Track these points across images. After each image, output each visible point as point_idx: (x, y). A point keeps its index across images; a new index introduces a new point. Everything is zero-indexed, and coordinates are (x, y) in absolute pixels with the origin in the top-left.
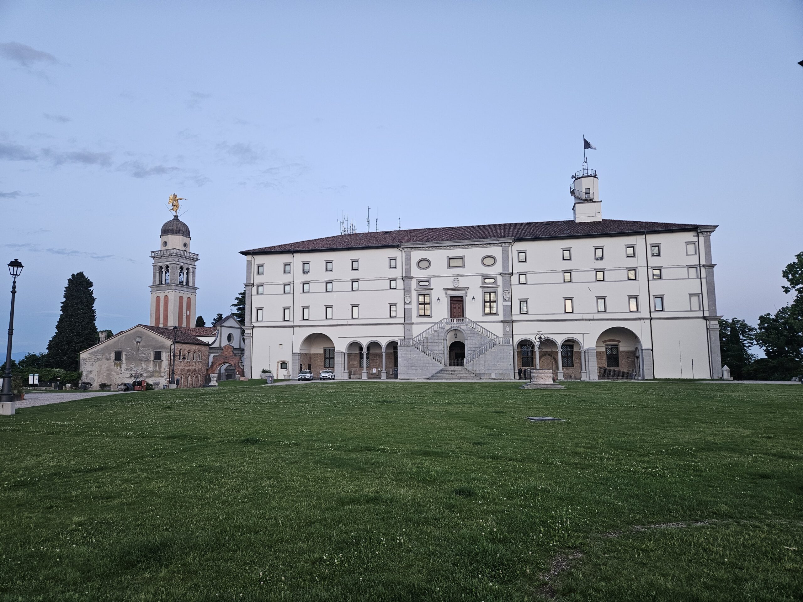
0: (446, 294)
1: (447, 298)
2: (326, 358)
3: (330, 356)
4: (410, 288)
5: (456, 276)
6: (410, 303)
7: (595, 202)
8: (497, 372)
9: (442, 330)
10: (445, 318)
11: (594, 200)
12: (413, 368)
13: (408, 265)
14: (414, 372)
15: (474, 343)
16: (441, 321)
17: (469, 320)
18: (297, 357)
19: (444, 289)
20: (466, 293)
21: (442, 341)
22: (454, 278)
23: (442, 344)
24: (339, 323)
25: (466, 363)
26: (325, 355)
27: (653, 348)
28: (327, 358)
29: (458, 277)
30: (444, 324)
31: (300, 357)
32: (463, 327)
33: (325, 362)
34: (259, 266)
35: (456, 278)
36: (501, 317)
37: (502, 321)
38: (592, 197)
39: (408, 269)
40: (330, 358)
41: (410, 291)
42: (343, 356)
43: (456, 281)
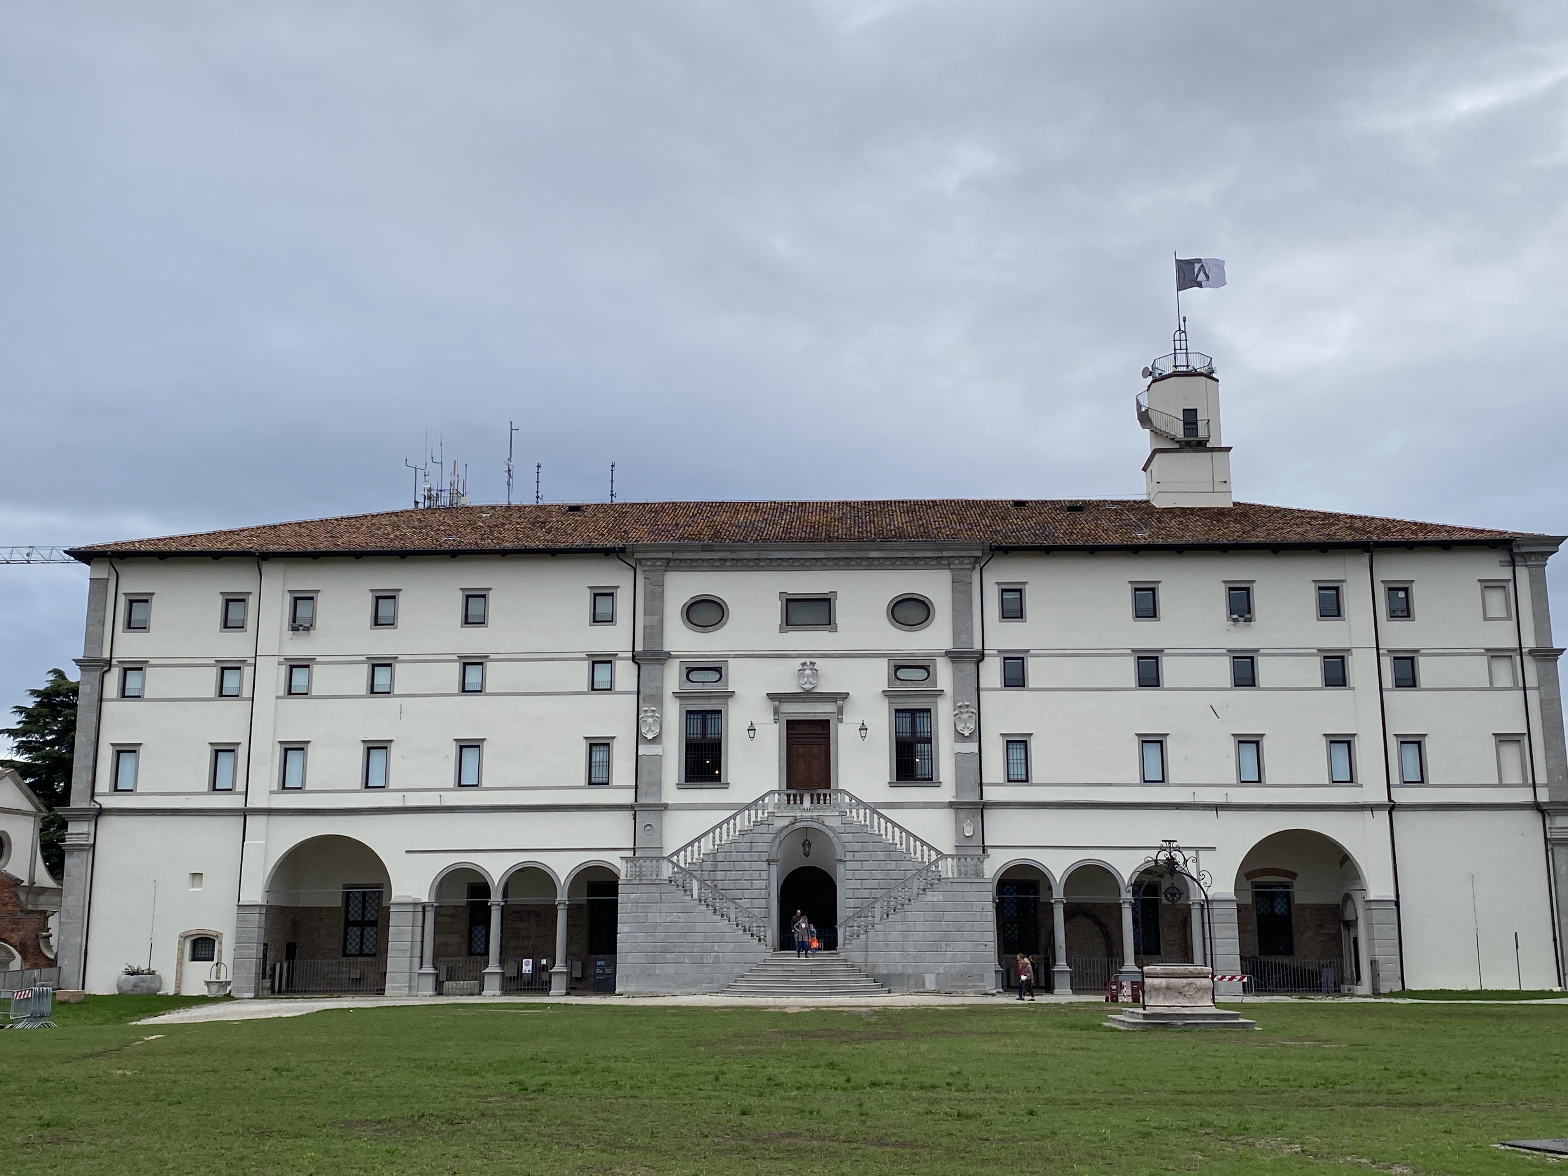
0: (776, 712)
1: (777, 725)
2: (348, 924)
3: (363, 915)
4: (661, 689)
5: (809, 656)
6: (656, 740)
7: (1213, 450)
8: (941, 970)
9: (764, 829)
10: (772, 792)
11: (1208, 445)
12: (668, 955)
13: (653, 613)
14: (671, 969)
15: (866, 875)
16: (762, 798)
17: (852, 797)
18: (256, 920)
19: (771, 696)
20: (840, 711)
21: (764, 865)
22: (803, 660)
23: (764, 875)
24: (409, 804)
25: (845, 939)
26: (347, 912)
27: (1398, 896)
28: (355, 924)
29: (813, 660)
30: (771, 810)
31: (263, 917)
32: (831, 819)
33: (346, 934)
34: (131, 602)
35: (808, 661)
36: (946, 792)
37: (951, 805)
38: (1202, 433)
39: (652, 627)
40: (363, 924)
41: (657, 699)
42: (420, 915)
43: (808, 672)
